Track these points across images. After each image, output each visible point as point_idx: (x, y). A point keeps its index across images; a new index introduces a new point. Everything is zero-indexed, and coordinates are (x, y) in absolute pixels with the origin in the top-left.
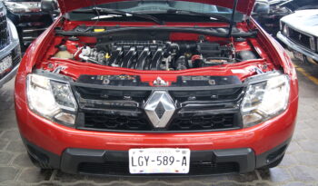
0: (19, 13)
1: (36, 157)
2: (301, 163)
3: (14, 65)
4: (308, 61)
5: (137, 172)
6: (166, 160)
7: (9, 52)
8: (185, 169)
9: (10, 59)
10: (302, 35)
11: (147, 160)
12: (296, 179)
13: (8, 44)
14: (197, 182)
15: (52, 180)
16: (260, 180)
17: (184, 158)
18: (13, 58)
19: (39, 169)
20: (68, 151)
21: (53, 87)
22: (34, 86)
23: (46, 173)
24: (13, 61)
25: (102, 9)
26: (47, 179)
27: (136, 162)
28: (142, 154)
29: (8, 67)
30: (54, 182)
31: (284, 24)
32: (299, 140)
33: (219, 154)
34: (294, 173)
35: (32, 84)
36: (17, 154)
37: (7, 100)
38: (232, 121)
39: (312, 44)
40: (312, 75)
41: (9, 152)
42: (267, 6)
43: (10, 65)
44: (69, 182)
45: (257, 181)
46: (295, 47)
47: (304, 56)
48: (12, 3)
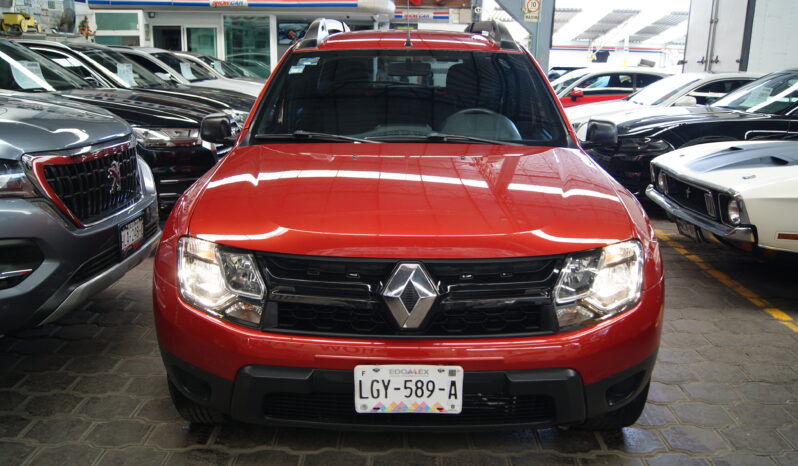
0: (154, 148)
1: (185, 391)
2: (684, 422)
3: (147, 236)
4: (704, 239)
5: (369, 410)
6: (420, 388)
7: (138, 213)
8: (455, 406)
9: (139, 225)
10: (692, 188)
11: (386, 388)
12: (673, 450)
13: (136, 200)
14: (483, 451)
15: (210, 443)
16: (604, 450)
17: (453, 384)
18: (144, 224)
19: (185, 425)
20: (247, 369)
21: (224, 261)
22: (192, 258)
23: (198, 431)
24: (145, 230)
25: (310, 134)
26: (202, 441)
27: (366, 392)
28: (378, 376)
29: (136, 239)
30: (214, 447)
31: (658, 169)
32: (683, 381)
33: (515, 379)
34: (669, 439)
35: (187, 255)
36: (145, 401)
37: (127, 308)
38: (539, 319)
39: (710, 205)
40: (718, 269)
41: (132, 396)
42: (614, 131)
43: (140, 235)
44: (242, 447)
45: (598, 452)
46: (679, 212)
47: (697, 228)
48: (144, 130)
